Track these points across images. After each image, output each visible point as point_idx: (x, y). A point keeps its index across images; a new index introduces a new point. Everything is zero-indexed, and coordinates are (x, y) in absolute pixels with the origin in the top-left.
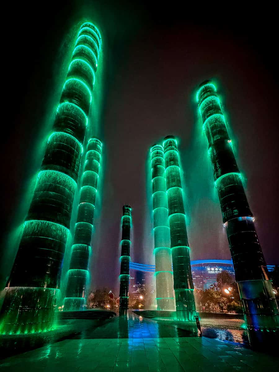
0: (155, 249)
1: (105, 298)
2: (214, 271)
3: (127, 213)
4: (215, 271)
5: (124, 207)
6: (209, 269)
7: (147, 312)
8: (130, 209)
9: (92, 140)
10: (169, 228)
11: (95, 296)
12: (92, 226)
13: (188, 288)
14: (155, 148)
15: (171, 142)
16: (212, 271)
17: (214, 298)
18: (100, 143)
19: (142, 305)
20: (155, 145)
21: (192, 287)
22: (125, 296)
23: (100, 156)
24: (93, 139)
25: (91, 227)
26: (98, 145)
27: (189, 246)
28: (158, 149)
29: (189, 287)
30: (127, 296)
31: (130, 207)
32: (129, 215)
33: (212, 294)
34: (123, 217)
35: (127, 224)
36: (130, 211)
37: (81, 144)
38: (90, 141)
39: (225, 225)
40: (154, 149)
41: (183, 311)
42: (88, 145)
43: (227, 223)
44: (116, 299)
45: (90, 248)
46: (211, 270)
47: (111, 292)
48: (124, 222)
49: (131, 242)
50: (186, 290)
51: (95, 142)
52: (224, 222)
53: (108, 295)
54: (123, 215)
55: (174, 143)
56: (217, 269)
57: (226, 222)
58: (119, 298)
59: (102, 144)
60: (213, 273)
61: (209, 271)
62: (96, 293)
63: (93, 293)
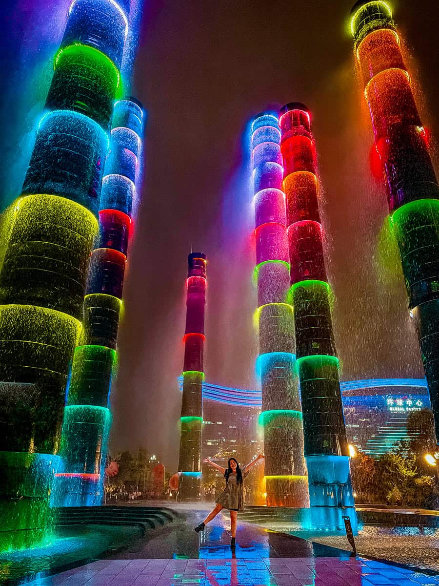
0: (260, 357)
2: (402, 407)
3: (198, 271)
4: (405, 406)
5: (190, 257)
6: (390, 402)
8: (205, 261)
10: (292, 308)
11: (119, 469)
13: (336, 454)
14: (261, 123)
16: (397, 406)
17: (401, 477)
18: (138, 110)
20: (261, 115)
23: (139, 141)
25: (118, 304)
26: (134, 116)
27: (336, 356)
28: (268, 125)
29: (340, 453)
31: (204, 256)
32: (203, 275)
33: (397, 466)
34: (188, 280)
35: (197, 296)
36: (203, 264)
37: (106, 133)
39: (413, 312)
41: (325, 507)
43: (415, 308)
45: (115, 353)
46: (395, 405)
48: (190, 292)
50: (331, 458)
51: (127, 108)
52: (412, 306)
54: (189, 276)
56: (409, 402)
57: (415, 306)
59: (141, 112)
60: (401, 411)
61: (390, 406)
62: (120, 461)
63: (115, 462)
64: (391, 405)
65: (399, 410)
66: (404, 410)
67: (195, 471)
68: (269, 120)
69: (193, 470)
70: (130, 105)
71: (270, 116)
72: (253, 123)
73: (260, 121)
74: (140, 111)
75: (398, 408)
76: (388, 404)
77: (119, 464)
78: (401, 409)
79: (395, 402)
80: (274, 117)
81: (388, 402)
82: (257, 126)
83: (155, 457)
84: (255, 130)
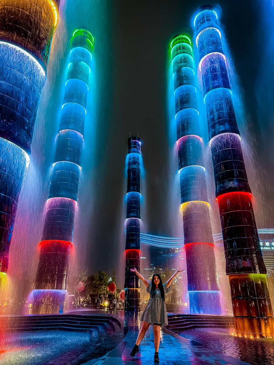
0: (182, 205)
1: (101, 289)
2: (269, 247)
3: (136, 150)
4: (271, 246)
5: (129, 140)
8: (140, 143)
9: (79, 31)
11: (86, 286)
12: (80, 168)
13: (255, 272)
15: (207, 16)
18: (91, 36)
22: (134, 287)
23: (91, 56)
25: (78, 169)
26: (88, 40)
28: (182, 42)
30: (137, 287)
31: (139, 140)
32: (138, 153)
34: (128, 156)
35: (135, 166)
36: (139, 146)
38: (76, 33)
41: (249, 317)
42: (72, 39)
44: (119, 291)
46: (264, 246)
47: (110, 279)
48: (129, 164)
49: (141, 196)
50: (252, 275)
51: (83, 34)
53: (106, 285)
54: (129, 152)
55: (213, 16)
58: (123, 291)
59: (93, 38)
60: (268, 250)
61: (261, 246)
62: (86, 281)
63: (83, 282)
65: (267, 249)
66: (270, 249)
67: (136, 288)
68: (183, 39)
70: (85, 32)
71: (183, 36)
72: (172, 43)
73: (177, 40)
75: (266, 248)
77: (86, 283)
78: (268, 248)
79: (264, 244)
80: (186, 37)
81: (260, 244)
82: (174, 44)
83: (112, 279)
84: (173, 47)
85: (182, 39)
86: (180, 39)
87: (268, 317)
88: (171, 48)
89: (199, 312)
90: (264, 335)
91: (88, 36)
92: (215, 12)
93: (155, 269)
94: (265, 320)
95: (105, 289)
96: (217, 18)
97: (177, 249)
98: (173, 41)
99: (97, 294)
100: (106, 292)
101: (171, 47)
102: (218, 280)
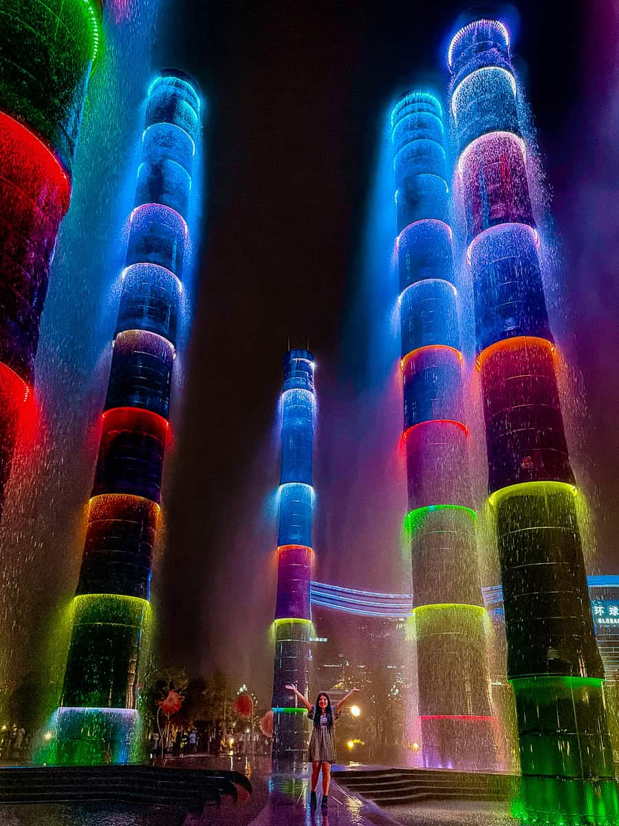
1: (221, 709)
3: (300, 381)
6: (598, 610)
7: (388, 775)
9: (162, 84)
13: (577, 675)
14: (409, 108)
15: (482, 36)
16: (610, 616)
18: (192, 95)
19: (358, 741)
20: (409, 92)
21: (595, 669)
22: (294, 707)
23: (194, 147)
24: (165, 79)
25: (162, 426)
26: (185, 104)
27: (574, 483)
28: (420, 110)
31: (310, 356)
32: (308, 388)
34: (283, 396)
35: (298, 422)
38: (156, 87)
40: (403, 112)
41: (559, 777)
42: (145, 105)
45: (157, 508)
46: (606, 615)
47: (244, 688)
48: (287, 415)
50: (570, 679)
51: (172, 90)
53: (231, 701)
54: (287, 388)
55: (498, 37)
58: (269, 714)
59: (198, 99)
61: (598, 616)
62: (186, 690)
63: (178, 691)
64: (601, 614)
65: (612, 622)
67: (298, 707)
69: (296, 705)
70: (178, 85)
71: (424, 95)
72: (394, 111)
73: (406, 105)
74: (195, 99)
75: (611, 620)
76: (596, 613)
77: (184, 695)
78: (615, 621)
79: (606, 611)
80: (431, 97)
81: (596, 610)
82: (401, 114)
83: (246, 686)
84: (397, 122)
85: (420, 101)
86: (414, 102)
87: (602, 777)
88: (393, 125)
89: (445, 764)
90: (591, 819)
91: (184, 93)
92: (503, 27)
93: (348, 665)
94: (596, 784)
95: (230, 708)
96: (507, 43)
97: (400, 619)
98: (397, 106)
99: (211, 722)
100: (232, 715)
101: (392, 122)
102: (490, 692)
